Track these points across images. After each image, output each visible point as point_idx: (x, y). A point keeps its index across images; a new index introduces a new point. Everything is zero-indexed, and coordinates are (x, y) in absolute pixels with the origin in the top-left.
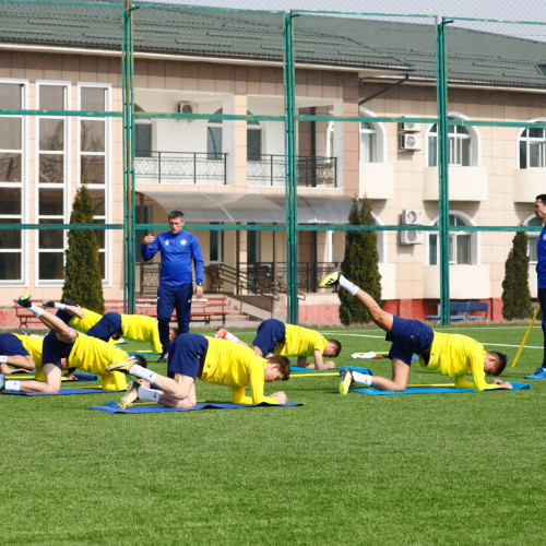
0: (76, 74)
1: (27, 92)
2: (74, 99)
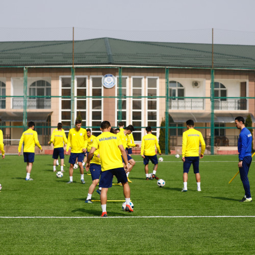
0: (146, 74)
1: (128, 80)
2: (145, 81)
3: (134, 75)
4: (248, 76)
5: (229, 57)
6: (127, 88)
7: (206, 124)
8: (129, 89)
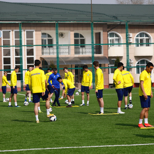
1: (11, 33)
2: (24, 34)
3: (16, 29)
4: (102, 28)
5: (87, 13)
6: (11, 39)
7: (72, 65)
8: (12, 40)
